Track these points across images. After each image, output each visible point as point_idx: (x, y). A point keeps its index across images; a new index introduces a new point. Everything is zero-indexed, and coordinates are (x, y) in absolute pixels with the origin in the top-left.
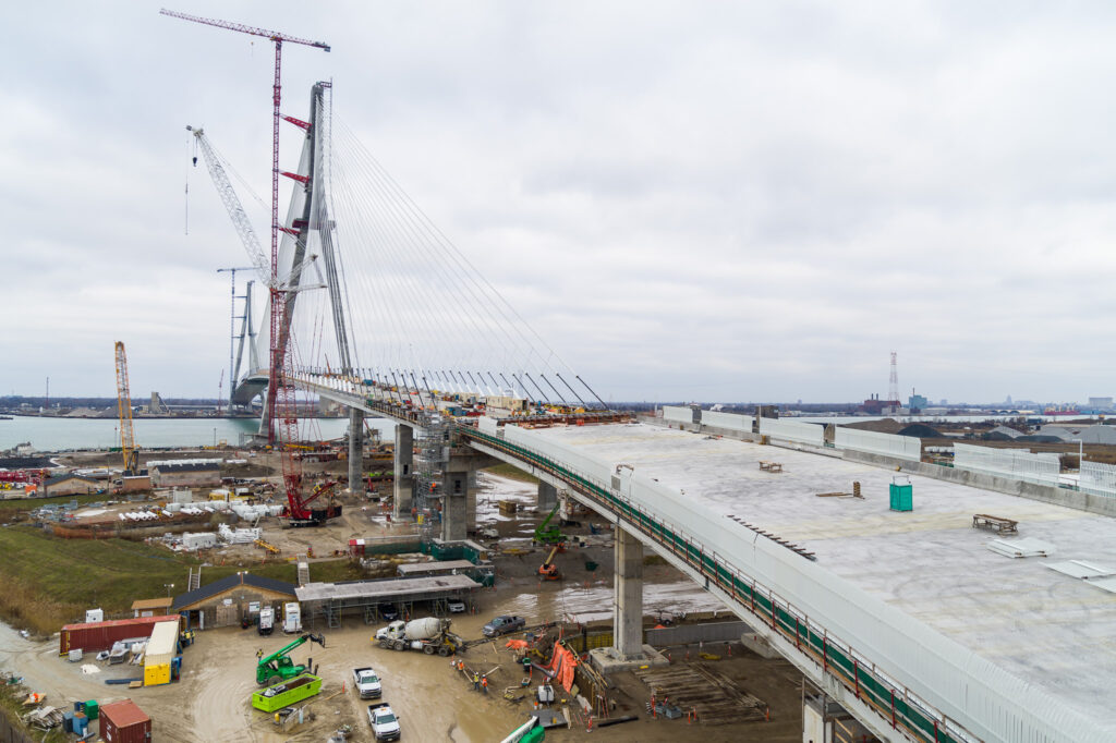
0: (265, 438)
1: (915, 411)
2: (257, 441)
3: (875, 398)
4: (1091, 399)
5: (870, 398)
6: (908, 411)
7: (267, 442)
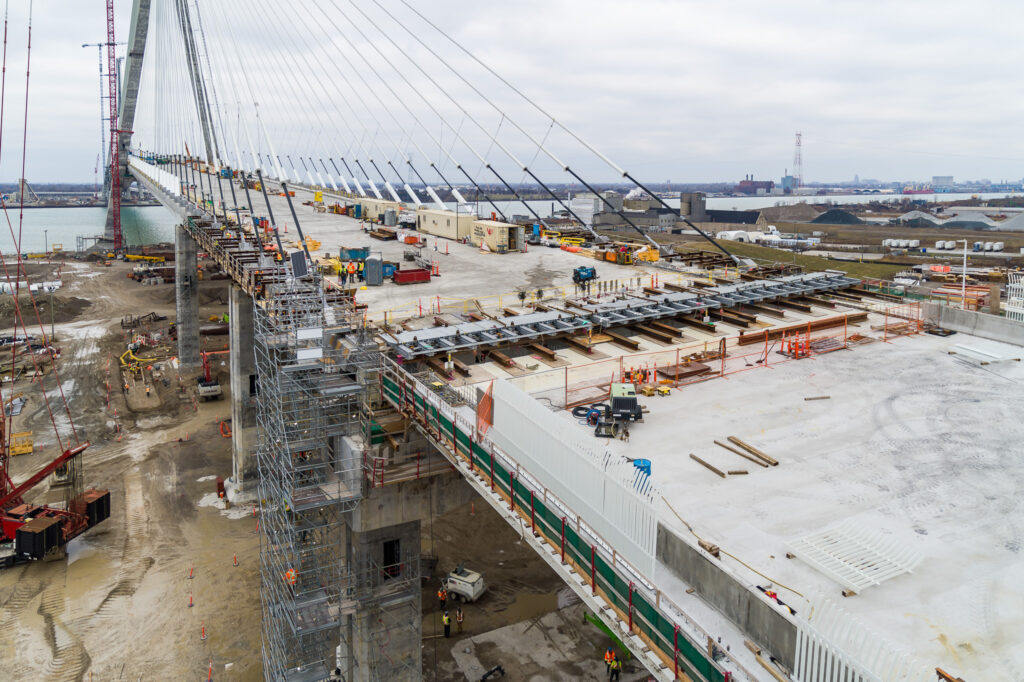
0: (111, 241)
1: (787, 192)
2: (101, 246)
3: (750, 179)
4: (934, 178)
5: (745, 179)
6: (781, 191)
7: (112, 247)
